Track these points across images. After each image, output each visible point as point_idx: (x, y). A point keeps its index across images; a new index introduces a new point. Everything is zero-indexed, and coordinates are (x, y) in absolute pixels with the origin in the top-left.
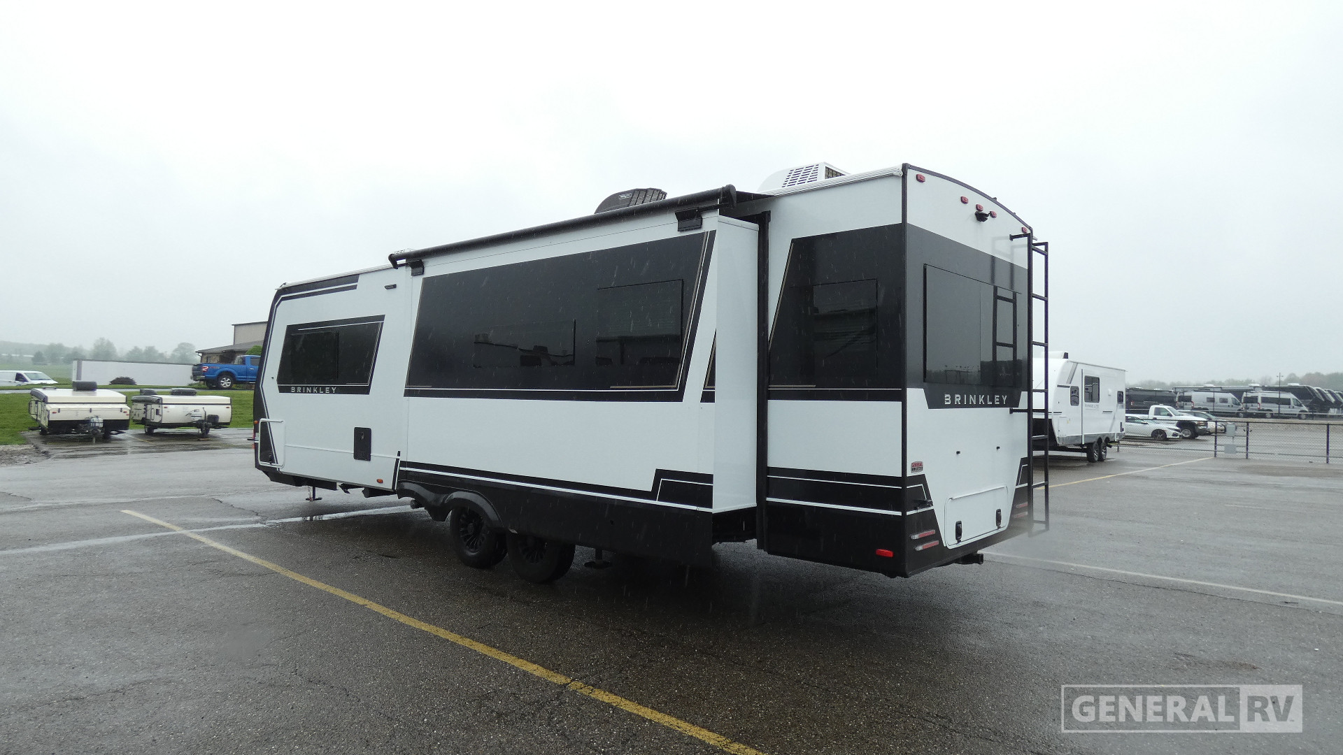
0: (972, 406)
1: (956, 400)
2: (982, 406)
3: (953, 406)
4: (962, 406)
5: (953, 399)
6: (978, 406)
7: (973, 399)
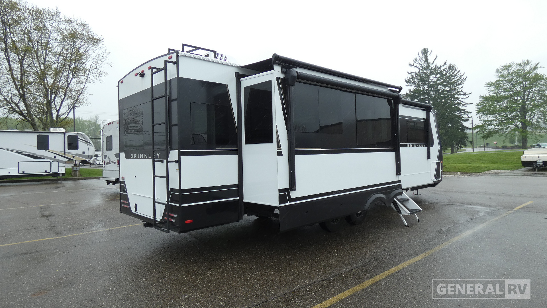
0: (141, 158)
1: (135, 156)
2: (146, 159)
3: (134, 158)
4: (137, 158)
5: (134, 156)
6: (144, 158)
7: (141, 156)
